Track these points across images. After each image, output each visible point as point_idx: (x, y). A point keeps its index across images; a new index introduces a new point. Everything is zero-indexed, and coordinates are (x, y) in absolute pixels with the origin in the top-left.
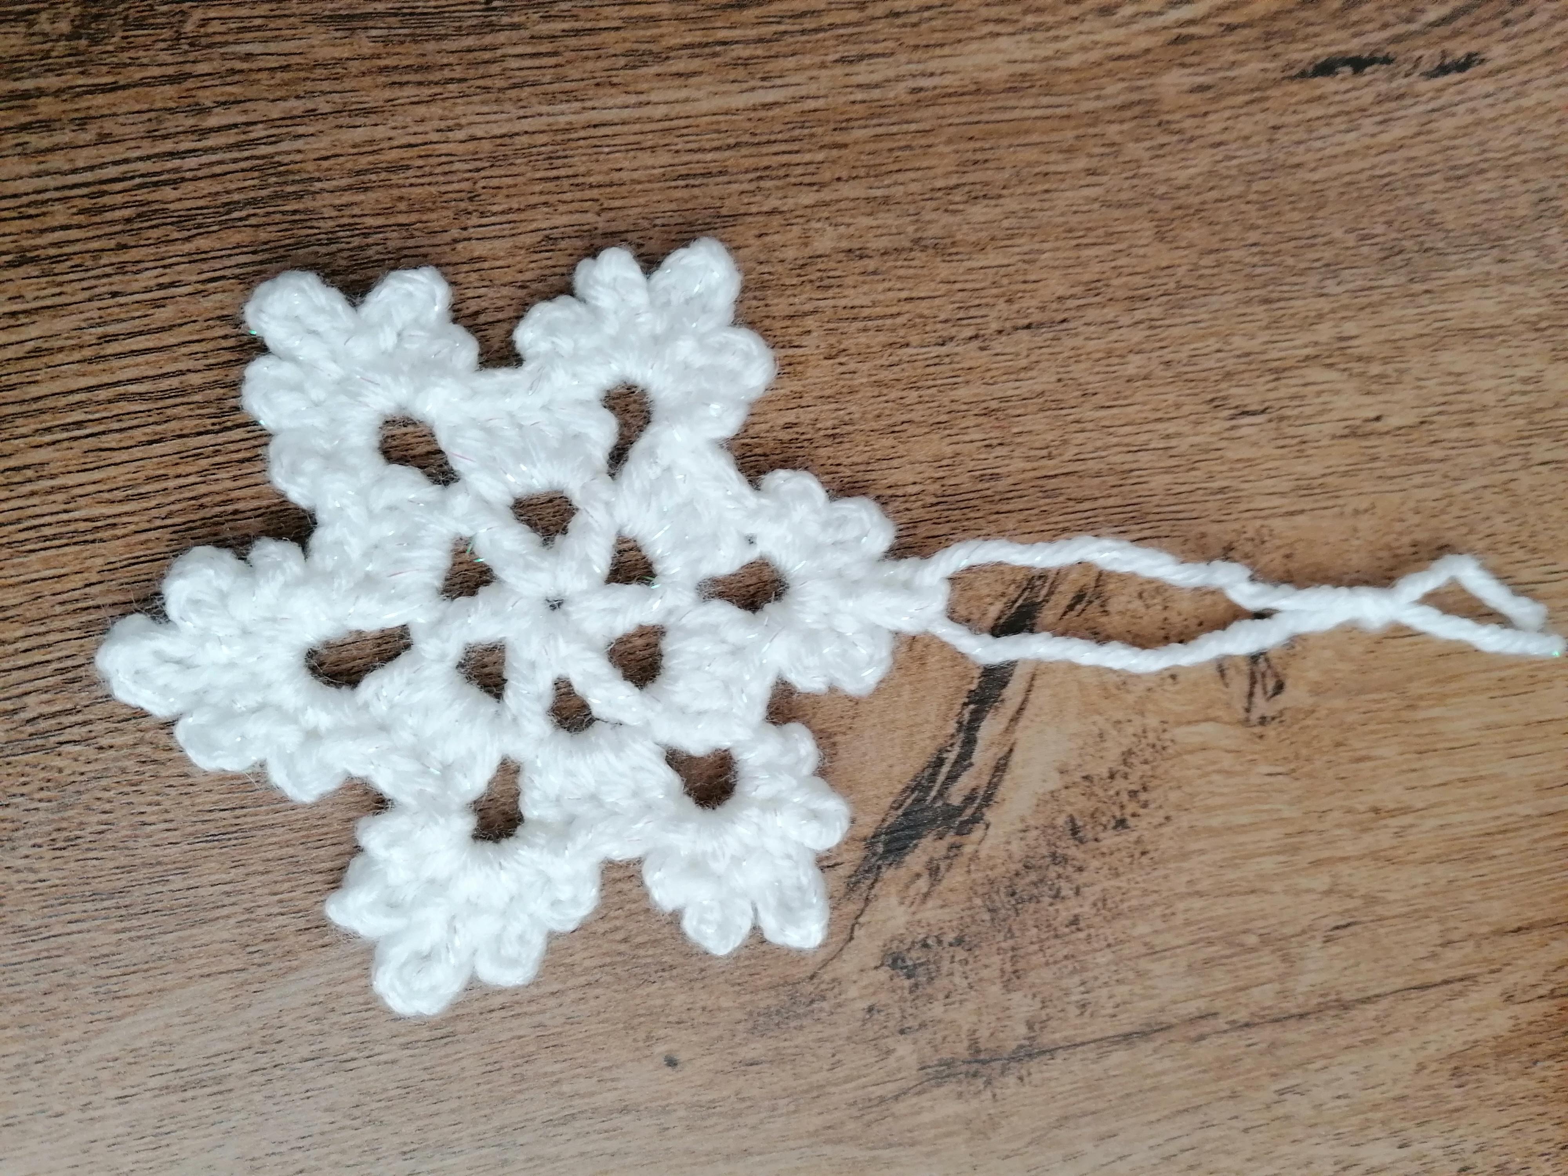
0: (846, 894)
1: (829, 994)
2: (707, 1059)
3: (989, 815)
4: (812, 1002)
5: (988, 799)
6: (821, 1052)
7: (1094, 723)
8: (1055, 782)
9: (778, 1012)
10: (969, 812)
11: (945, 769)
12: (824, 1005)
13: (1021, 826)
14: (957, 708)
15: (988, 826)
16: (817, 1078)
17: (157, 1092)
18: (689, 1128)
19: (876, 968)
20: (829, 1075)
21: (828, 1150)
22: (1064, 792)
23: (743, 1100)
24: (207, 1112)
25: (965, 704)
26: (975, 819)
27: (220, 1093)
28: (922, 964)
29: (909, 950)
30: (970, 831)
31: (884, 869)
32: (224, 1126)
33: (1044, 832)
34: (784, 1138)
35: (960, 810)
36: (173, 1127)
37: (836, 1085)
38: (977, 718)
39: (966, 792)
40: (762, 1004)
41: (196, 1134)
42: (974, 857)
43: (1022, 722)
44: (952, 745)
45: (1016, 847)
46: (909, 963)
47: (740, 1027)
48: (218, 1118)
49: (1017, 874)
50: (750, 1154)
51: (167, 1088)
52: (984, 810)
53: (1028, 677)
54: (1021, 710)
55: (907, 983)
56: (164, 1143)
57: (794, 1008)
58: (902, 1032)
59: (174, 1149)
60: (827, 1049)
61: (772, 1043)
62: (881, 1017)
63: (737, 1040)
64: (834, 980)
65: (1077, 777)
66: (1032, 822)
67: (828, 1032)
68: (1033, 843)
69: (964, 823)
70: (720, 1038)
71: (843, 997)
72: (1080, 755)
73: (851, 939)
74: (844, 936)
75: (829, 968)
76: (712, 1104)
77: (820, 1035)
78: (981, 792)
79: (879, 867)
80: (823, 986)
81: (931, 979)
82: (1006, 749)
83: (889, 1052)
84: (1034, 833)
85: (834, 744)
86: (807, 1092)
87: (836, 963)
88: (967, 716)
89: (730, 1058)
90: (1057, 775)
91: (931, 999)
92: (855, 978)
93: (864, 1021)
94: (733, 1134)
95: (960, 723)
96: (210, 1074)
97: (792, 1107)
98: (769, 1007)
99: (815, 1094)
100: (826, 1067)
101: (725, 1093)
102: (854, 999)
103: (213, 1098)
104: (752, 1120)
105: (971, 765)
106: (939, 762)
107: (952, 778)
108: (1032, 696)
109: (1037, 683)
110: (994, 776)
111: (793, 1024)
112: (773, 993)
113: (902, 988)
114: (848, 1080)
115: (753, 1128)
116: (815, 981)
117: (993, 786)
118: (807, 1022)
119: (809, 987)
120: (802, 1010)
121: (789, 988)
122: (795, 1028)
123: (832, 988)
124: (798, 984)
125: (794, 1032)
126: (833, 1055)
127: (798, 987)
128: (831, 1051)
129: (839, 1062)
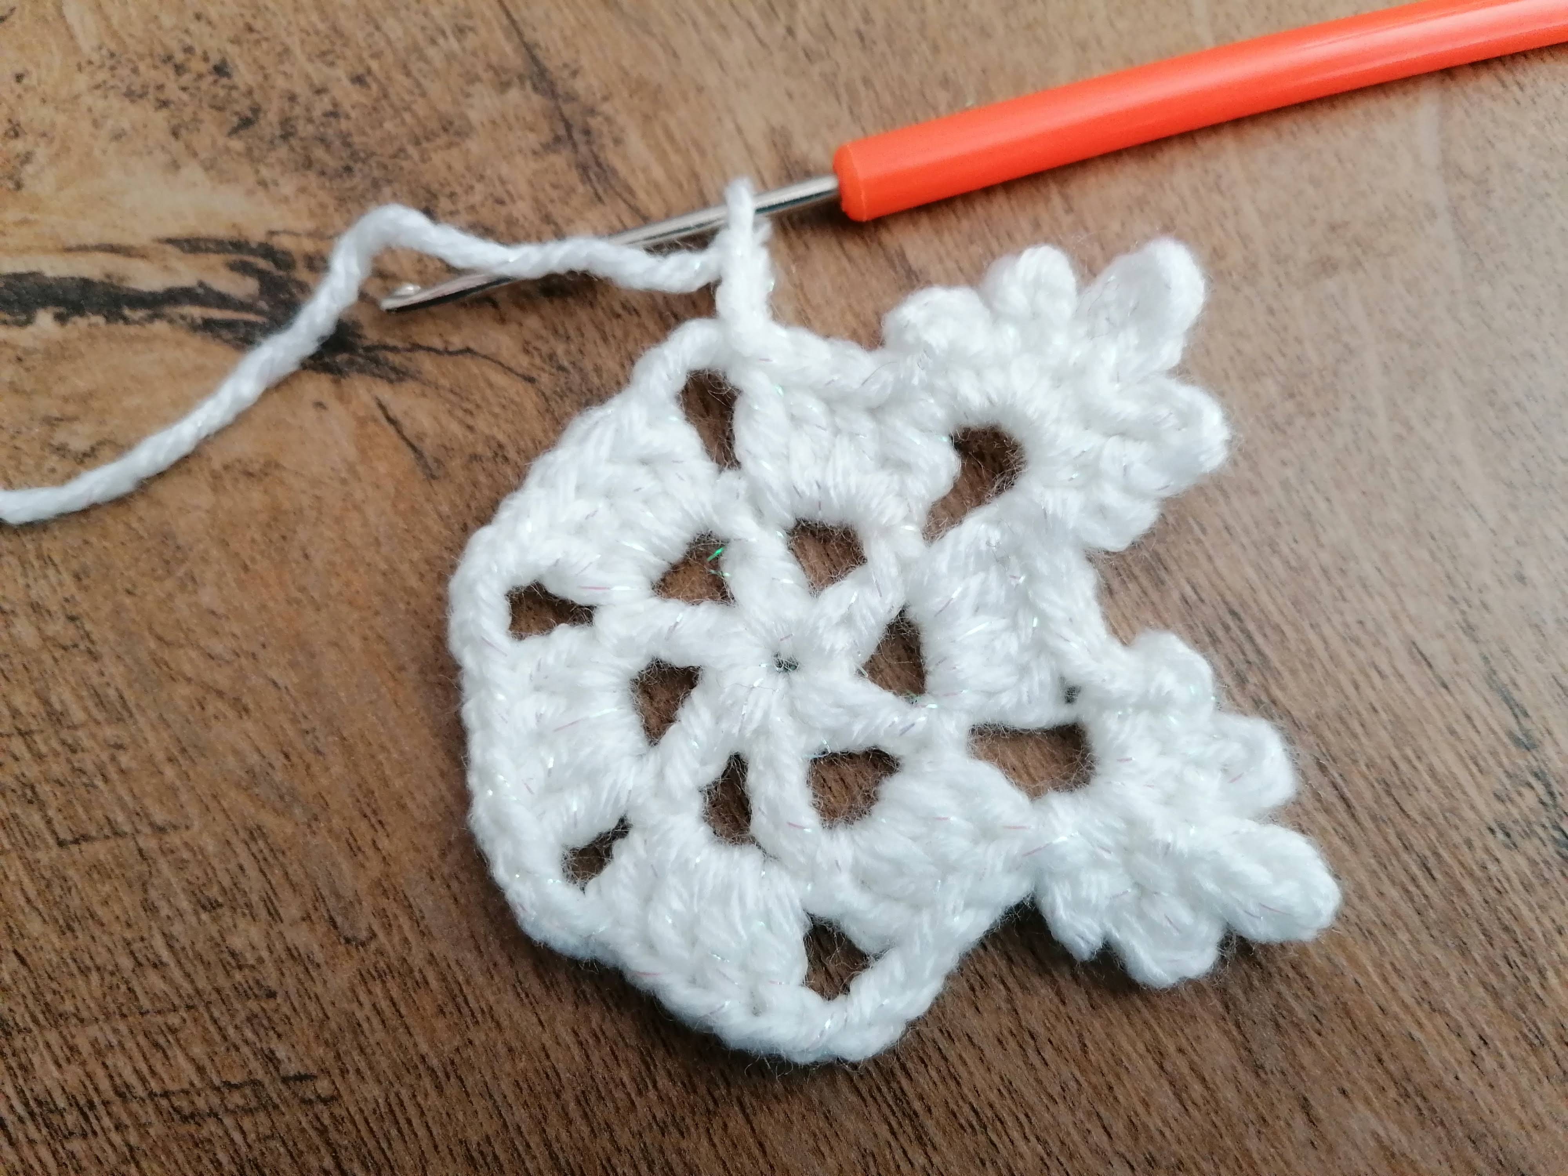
0: (414, 378)
1: (545, 349)
3: (256, 235)
4: (561, 368)
5: (238, 245)
7: (104, 152)
8: (192, 172)
10: (262, 264)
11: (216, 314)
13: (261, 193)
14: (132, 330)
15: (272, 233)
17: (929, 1149)
22: (203, 155)
24: (933, 1073)
25: (126, 320)
26: (267, 251)
27: (903, 1067)
30: (286, 253)
31: (367, 343)
32: (943, 1043)
33: (259, 161)
35: (261, 275)
36: (966, 1109)
38: (140, 300)
39: (236, 276)
41: (964, 1074)
42: (316, 235)
43: (126, 239)
44: (183, 317)
45: (288, 187)
48: (935, 1056)
49: (323, 173)
51: (919, 1138)
52: (254, 245)
53: (70, 256)
54: (113, 249)
56: (990, 1114)
57: (575, 388)
59: (993, 1097)
64: (527, 352)
65: (177, 147)
66: (251, 180)
68: (278, 169)
69: (278, 264)
72: (150, 153)
73: (468, 350)
75: (513, 364)
78: (234, 257)
79: (368, 349)
80: (538, 361)
82: (169, 248)
84: (265, 172)
85: (226, 467)
88: (140, 314)
90: (185, 172)
95: (151, 319)
96: (884, 1089)
100: (635, 319)
103: (914, 1075)
105: (201, 284)
106: (208, 325)
107: (223, 301)
108: (91, 241)
109: (73, 242)
110: (207, 250)
111: (596, 381)
116: (534, 374)
117: (220, 246)
118: (588, 365)
119: (545, 379)
120: (575, 378)
121: (553, 404)
122: (600, 377)
123: (536, 349)
124: (543, 394)
125: (605, 375)
126: (618, 316)
127: (548, 393)
128: (615, 321)
129: (624, 307)
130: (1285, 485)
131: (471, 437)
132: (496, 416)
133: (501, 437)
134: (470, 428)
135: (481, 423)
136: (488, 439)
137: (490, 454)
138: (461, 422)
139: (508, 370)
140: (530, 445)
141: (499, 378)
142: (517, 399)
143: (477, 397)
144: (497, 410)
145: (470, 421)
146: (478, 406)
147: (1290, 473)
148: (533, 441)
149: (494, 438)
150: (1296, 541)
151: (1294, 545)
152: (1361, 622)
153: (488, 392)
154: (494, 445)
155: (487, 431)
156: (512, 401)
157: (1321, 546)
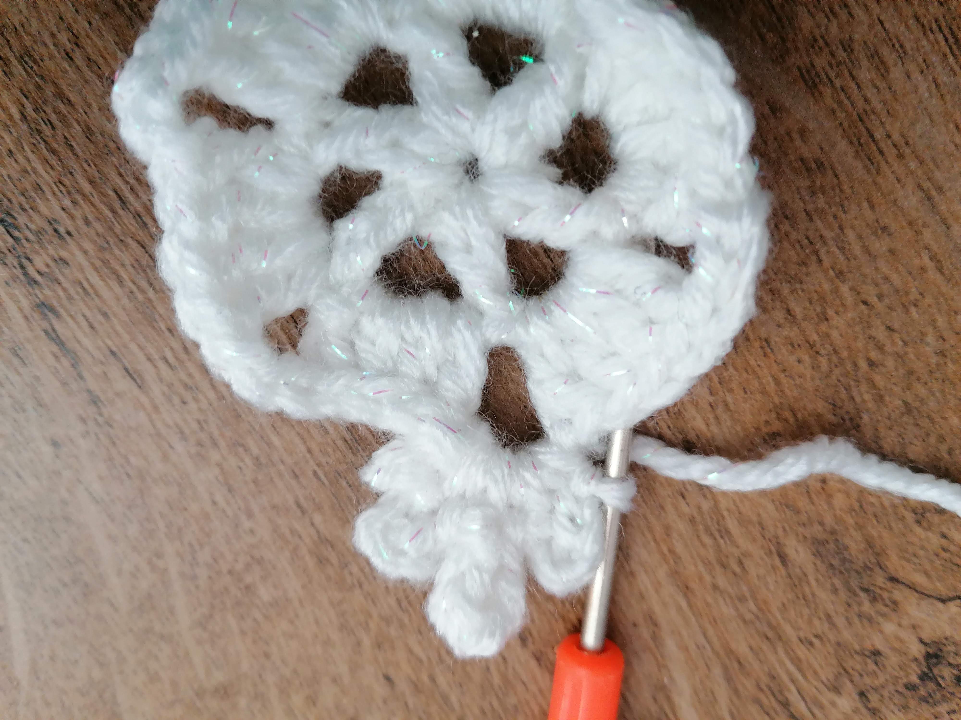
1: (879, 605)
2: (770, 507)
4: (866, 590)
6: (816, 622)
9: (844, 560)
12: (867, 607)
16: (789, 630)
18: (692, 520)
19: (921, 641)
20: (795, 640)
21: (717, 671)
23: (741, 563)
28: (938, 684)
29: (950, 664)
34: (714, 622)
37: (787, 653)
40: (847, 541)
46: (936, 671)
47: (817, 528)
50: (686, 596)
55: (914, 679)
57: (853, 574)
58: (862, 694)
60: (820, 626)
61: (810, 569)
62: (871, 666)
63: (801, 529)
64: (895, 603)
67: (840, 622)
70: (798, 512)
71: (881, 619)
73: (943, 601)
74: (945, 593)
75: (907, 591)
76: (725, 533)
77: (833, 614)
80: (885, 595)
81: (924, 700)
83: (837, 690)
86: (770, 625)
87: (913, 597)
89: (780, 532)
91: (905, 708)
92: (905, 622)
93: (861, 653)
94: (701, 568)
97: (748, 616)
98: (846, 548)
99: (770, 634)
100: (802, 634)
101: (741, 541)
102: (881, 632)
104: (722, 581)
111: (837, 582)
112: (863, 546)
113: (907, 675)
114: (797, 662)
115: (715, 587)
116: (889, 585)
118: (843, 595)
119: (880, 580)
120: (854, 583)
121: (874, 560)
122: (833, 585)
123: (886, 606)
124: (881, 568)
125: (828, 586)
126: (817, 636)
127: (877, 570)
128: (820, 632)
129: (811, 644)
130: (250, 515)
131: (944, 529)
132: (923, 548)
133: (918, 530)
134: (944, 536)
135: (935, 541)
136: (929, 528)
137: (928, 515)
138: (952, 541)
139: (912, 587)
140: (893, 524)
141: (919, 579)
142: (904, 563)
143: (938, 563)
144: (921, 553)
145: (944, 542)
146: (937, 555)
147: (247, 524)
148: (891, 528)
149: (924, 529)
150: (240, 468)
151: (241, 464)
152: (184, 403)
153: (928, 567)
154: (925, 524)
155: (930, 535)
156: (908, 561)
157: (219, 465)
